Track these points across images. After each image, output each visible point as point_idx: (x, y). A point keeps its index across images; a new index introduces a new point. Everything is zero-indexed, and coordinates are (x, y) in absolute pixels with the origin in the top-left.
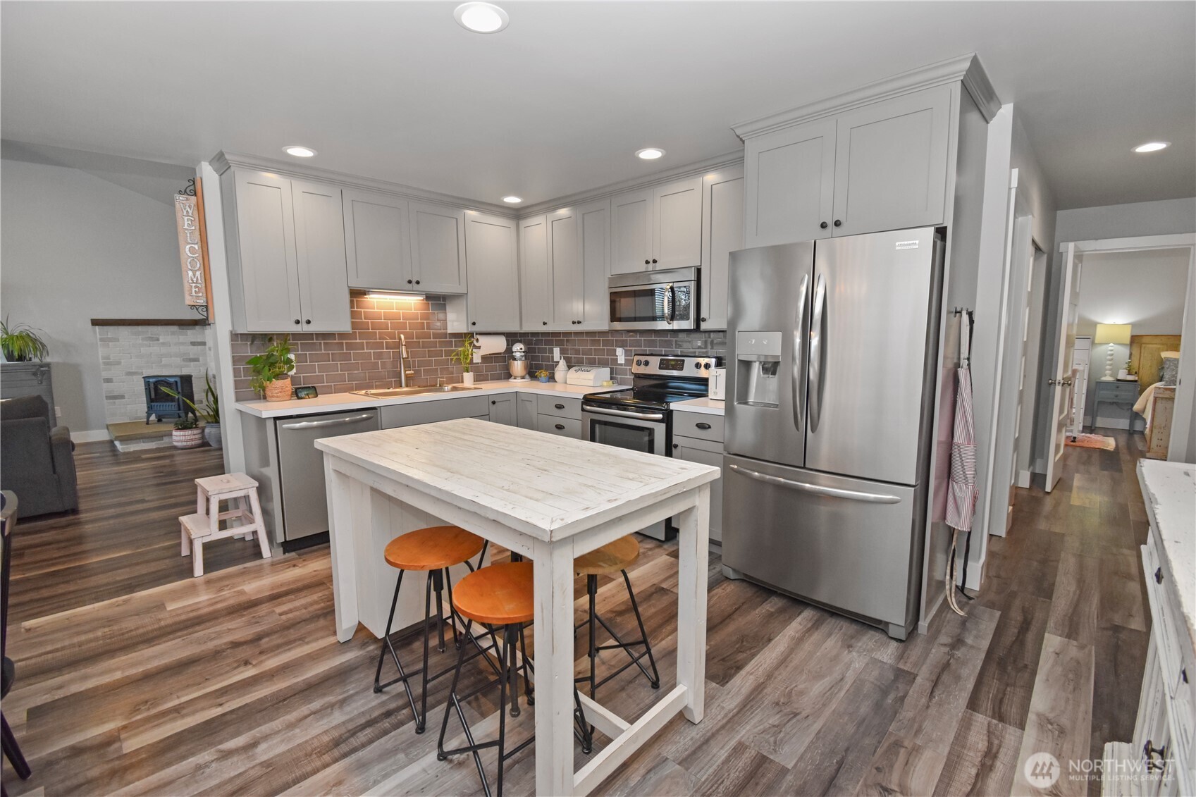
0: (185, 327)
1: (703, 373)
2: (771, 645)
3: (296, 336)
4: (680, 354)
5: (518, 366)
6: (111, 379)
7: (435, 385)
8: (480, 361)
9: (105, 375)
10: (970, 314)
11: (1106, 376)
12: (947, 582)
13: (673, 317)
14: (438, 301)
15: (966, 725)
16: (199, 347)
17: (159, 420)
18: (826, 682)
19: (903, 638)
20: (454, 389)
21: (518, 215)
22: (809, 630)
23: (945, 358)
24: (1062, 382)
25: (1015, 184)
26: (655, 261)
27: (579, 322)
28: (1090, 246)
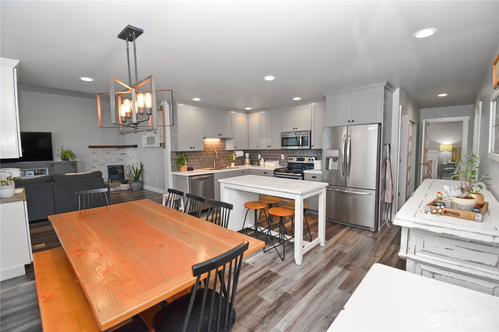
0: (119, 148)
1: (311, 162)
2: (339, 233)
3: (190, 152)
4: (303, 156)
5: (247, 161)
6: (95, 167)
7: (223, 167)
8: (235, 159)
9: (93, 165)
10: (389, 145)
11: (444, 162)
12: (386, 220)
13: (302, 145)
14: (224, 140)
15: (390, 247)
16: (124, 155)
17: (111, 181)
18: (354, 240)
19: (374, 231)
20: (229, 168)
21: (248, 113)
22: (348, 231)
23: (382, 157)
24: (423, 164)
25: (401, 109)
26: (296, 128)
27: (270, 147)
28: (431, 120)
